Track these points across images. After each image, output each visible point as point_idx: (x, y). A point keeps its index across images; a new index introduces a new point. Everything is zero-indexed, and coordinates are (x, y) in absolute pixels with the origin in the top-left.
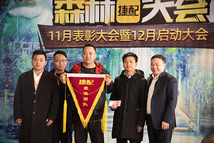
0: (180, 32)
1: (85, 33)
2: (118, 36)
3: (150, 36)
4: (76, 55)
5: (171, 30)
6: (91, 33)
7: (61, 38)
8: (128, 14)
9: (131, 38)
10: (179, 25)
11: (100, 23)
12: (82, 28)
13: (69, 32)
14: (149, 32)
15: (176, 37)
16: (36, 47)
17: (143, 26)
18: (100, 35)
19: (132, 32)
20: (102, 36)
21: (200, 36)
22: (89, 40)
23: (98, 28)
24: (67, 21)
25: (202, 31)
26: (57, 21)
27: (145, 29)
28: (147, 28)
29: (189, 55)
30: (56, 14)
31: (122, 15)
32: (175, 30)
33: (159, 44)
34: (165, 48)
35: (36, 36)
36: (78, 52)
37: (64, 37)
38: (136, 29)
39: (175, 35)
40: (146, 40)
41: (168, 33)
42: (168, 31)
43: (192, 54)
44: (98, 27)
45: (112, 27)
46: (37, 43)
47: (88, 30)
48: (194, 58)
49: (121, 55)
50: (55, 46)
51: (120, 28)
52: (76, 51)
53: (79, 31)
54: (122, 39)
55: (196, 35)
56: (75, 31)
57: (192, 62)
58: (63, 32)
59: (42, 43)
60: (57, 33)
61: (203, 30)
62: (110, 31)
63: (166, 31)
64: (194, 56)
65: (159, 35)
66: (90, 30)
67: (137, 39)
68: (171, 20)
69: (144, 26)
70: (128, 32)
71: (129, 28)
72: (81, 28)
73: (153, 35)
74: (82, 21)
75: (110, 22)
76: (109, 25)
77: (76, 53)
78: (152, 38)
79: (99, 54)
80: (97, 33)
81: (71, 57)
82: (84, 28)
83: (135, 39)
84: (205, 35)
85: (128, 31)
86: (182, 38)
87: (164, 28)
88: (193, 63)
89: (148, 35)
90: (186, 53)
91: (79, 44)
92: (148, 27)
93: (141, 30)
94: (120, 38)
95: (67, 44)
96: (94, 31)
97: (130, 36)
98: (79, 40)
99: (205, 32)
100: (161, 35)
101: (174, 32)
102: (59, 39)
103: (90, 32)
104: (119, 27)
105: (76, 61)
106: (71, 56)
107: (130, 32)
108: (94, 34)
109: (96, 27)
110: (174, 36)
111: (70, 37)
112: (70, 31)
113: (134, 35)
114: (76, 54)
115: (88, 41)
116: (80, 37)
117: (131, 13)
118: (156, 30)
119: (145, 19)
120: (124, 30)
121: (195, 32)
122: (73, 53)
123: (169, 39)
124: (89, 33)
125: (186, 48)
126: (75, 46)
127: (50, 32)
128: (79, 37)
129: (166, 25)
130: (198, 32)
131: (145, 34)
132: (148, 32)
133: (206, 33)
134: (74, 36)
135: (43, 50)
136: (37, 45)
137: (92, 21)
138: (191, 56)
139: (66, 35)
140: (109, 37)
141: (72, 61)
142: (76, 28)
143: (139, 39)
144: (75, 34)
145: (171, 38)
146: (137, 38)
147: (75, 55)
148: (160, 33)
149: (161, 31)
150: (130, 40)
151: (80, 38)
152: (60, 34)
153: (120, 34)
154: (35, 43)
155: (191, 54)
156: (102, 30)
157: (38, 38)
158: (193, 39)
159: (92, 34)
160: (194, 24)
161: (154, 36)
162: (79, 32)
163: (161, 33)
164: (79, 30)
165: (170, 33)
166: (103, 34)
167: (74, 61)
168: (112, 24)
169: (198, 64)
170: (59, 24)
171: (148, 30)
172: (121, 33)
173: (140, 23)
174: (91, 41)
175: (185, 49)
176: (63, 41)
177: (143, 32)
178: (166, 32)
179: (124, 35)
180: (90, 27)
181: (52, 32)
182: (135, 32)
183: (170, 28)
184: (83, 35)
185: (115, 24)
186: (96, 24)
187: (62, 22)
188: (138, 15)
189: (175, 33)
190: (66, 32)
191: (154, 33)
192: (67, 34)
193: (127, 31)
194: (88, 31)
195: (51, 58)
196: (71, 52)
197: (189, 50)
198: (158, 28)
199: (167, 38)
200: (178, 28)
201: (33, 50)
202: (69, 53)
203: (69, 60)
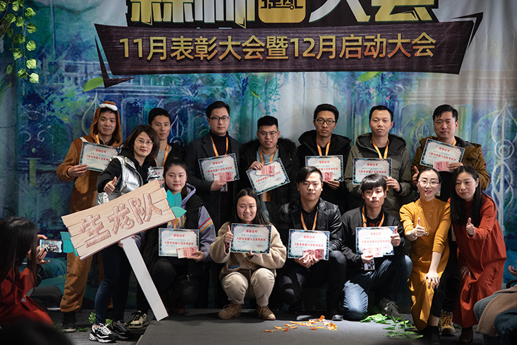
0: (384, 40)
1: (196, 43)
2: (263, 50)
3: (325, 50)
4: (178, 87)
5: (366, 37)
6: (207, 43)
7: (146, 53)
8: (282, 5)
9: (290, 52)
10: (381, 28)
11: (226, 23)
12: (189, 33)
13: (162, 41)
14: (324, 40)
15: (375, 50)
16: (93, 71)
17: (312, 30)
18: (227, 46)
19: (290, 40)
20: (230, 48)
21: (421, 48)
22: (204, 58)
23: (222, 33)
24: (158, 19)
25: (424, 38)
26: (135, 18)
27: (316, 35)
28: (321, 33)
29: (400, 86)
30: (133, 4)
31: (270, 7)
32: (373, 37)
33: (343, 64)
34: (356, 72)
35: (93, 48)
36: (182, 80)
37: (152, 51)
38: (297, 35)
39: (375, 47)
40: (318, 57)
41: (360, 43)
42: (360, 38)
43: (406, 83)
44: (221, 31)
45: (250, 30)
46: (96, 62)
47: (201, 37)
48: (410, 90)
49: (269, 87)
50: (133, 70)
51: (266, 33)
52: (177, 80)
53: (182, 39)
54: (270, 54)
55: (414, 47)
56: (174, 39)
57: (406, 99)
58: (149, 40)
59: (106, 62)
60: (137, 43)
61: (427, 37)
62: (247, 40)
63: (356, 38)
64: (411, 87)
65: (344, 47)
66: (206, 37)
67: (301, 55)
68: (367, 18)
69: (315, 29)
70: (282, 42)
71: (285, 33)
72: (187, 33)
73: (331, 46)
74: (189, 19)
75: (247, 21)
76: (245, 27)
77: (177, 84)
78: (331, 53)
79: (226, 84)
80: (220, 43)
81: (167, 91)
82: (194, 33)
83: (297, 55)
84: (431, 47)
85: (282, 40)
86: (387, 53)
87: (353, 33)
88: (408, 100)
89: (321, 47)
90: (395, 82)
91: (185, 65)
92: (321, 31)
93: (309, 37)
94: (266, 53)
95: (159, 66)
96: (215, 38)
97: (286, 49)
98: (183, 57)
99: (431, 40)
100: (347, 46)
101: (373, 40)
102: (140, 55)
103: (206, 41)
104: (264, 31)
105: (178, 99)
106: (168, 89)
107: (287, 42)
108: (215, 45)
109: (218, 31)
110: (372, 48)
111: (164, 51)
112: (164, 39)
113: (294, 47)
114: (179, 85)
115: (202, 59)
116: (186, 50)
117: (288, 2)
118: (336, 37)
119: (316, 15)
120: (275, 37)
121: (411, 41)
122: (171, 83)
123: (362, 54)
124: (204, 43)
125: (396, 73)
126: (176, 69)
127: (121, 41)
128: (184, 52)
129: (356, 26)
130: (416, 41)
131: (315, 45)
132: (321, 40)
133: (432, 44)
134: (172, 48)
135: (108, 78)
136: (96, 66)
137: (209, 19)
138: (405, 88)
139: (155, 47)
140: (244, 50)
141: (170, 99)
142: (176, 33)
143: (305, 54)
144: (174, 44)
145: (366, 53)
146: (301, 52)
147: (175, 87)
148: (345, 44)
149: (347, 38)
150: (287, 58)
151: (186, 53)
152: (143, 45)
153: (266, 44)
154: (92, 63)
155: (404, 85)
156: (230, 37)
157: (97, 54)
158: (409, 55)
159: (209, 46)
160: (409, 25)
161: (333, 50)
162: (182, 41)
163: (348, 44)
164: (182, 37)
165: (365, 44)
166: (232, 45)
167: (175, 99)
168: (249, 25)
169: (417, 102)
170: (140, 24)
171: (322, 38)
172: (268, 43)
173: (306, 23)
174: (209, 58)
175: (393, 74)
176: (149, 58)
177: (312, 40)
178: (357, 41)
179: (274, 48)
180: (206, 31)
181: (126, 41)
182: (296, 40)
183: (364, 32)
184: (192, 48)
185: (256, 25)
186: (217, 24)
187: (146, 20)
188: (302, 7)
189: (374, 44)
190: (155, 41)
191: (333, 44)
192: (158, 44)
193: (280, 40)
195: (125, 94)
196: (168, 81)
197: (401, 76)
198: (340, 33)
199: (360, 53)
200: (379, 33)
201: (86, 77)
202: (163, 83)
203: (164, 97)
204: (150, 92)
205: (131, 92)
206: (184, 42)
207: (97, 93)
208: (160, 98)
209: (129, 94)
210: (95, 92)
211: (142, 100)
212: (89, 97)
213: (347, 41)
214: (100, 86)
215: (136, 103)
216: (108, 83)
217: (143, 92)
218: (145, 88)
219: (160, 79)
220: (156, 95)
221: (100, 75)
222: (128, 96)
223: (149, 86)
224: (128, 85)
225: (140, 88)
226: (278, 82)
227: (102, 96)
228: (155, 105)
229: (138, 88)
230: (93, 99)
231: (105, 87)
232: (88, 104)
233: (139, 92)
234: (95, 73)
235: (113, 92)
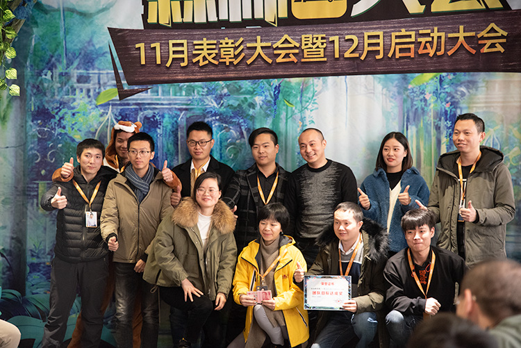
0: (443, 34)
1: (220, 46)
2: (297, 51)
3: (371, 48)
4: (201, 97)
5: (421, 32)
6: (233, 46)
7: (165, 58)
9: (329, 53)
10: (439, 20)
11: (254, 21)
12: (212, 34)
13: (182, 45)
14: (369, 37)
15: (432, 47)
16: (106, 81)
17: (355, 25)
18: (255, 48)
19: (328, 38)
20: (259, 50)
21: (489, 43)
22: (230, 62)
23: (250, 33)
24: (177, 19)
25: (493, 30)
26: (152, 19)
27: (360, 31)
28: (365, 29)
29: (463, 89)
30: (149, 3)
31: (305, 1)
32: (429, 31)
33: (393, 65)
34: (408, 75)
35: (106, 55)
36: (206, 89)
37: (172, 56)
38: (337, 32)
39: (431, 43)
40: (362, 58)
41: (413, 39)
42: (413, 34)
43: (471, 86)
44: (249, 31)
45: (281, 29)
46: (109, 71)
47: (226, 38)
48: (475, 95)
49: (305, 95)
50: (150, 79)
51: (300, 31)
52: (200, 89)
53: (205, 41)
54: (305, 56)
55: (480, 42)
57: (471, 105)
58: (168, 44)
59: (121, 71)
60: (155, 48)
61: (496, 28)
62: (279, 40)
63: (408, 33)
64: (477, 90)
65: (393, 44)
66: (231, 38)
67: (341, 55)
68: (421, 9)
69: (357, 25)
70: (320, 41)
71: (323, 31)
72: (210, 34)
73: (378, 44)
74: (213, 18)
75: (278, 18)
76: (276, 25)
77: (200, 93)
79: (255, 93)
80: (248, 45)
81: (189, 102)
82: (218, 34)
83: (337, 56)
84: (501, 41)
85: (320, 38)
86: (446, 50)
87: (404, 27)
88: (473, 107)
89: (366, 45)
90: (457, 85)
91: (208, 72)
92: (366, 27)
93: (351, 34)
94: (301, 55)
95: (180, 73)
96: (241, 39)
97: (325, 49)
98: (207, 62)
99: (502, 32)
100: (396, 44)
101: (428, 35)
102: (159, 62)
103: (232, 43)
104: (298, 29)
105: (202, 111)
106: (190, 100)
107: (325, 41)
108: (242, 47)
109: (245, 31)
110: (428, 44)
111: (185, 56)
112: (185, 42)
113: (334, 47)
114: (202, 95)
115: (228, 64)
116: (209, 54)
118: (384, 33)
119: (359, 8)
120: (310, 36)
121: (476, 34)
122: (194, 92)
123: (416, 52)
124: (230, 45)
125: (458, 73)
126: (199, 76)
127: (137, 46)
128: (207, 56)
129: (408, 19)
130: (483, 33)
131: (359, 43)
132: (366, 37)
133: (502, 37)
134: (195, 52)
135: (123, 88)
136: (110, 75)
137: (236, 18)
138: (469, 92)
139: (174, 52)
140: (276, 52)
141: (192, 111)
142: (198, 34)
143: (347, 55)
144: (196, 47)
145: (421, 51)
146: (342, 52)
147: (198, 97)
148: (394, 41)
149: (398, 34)
150: (325, 59)
151: (210, 58)
152: (161, 49)
153: (301, 45)
154: (105, 72)
155: (468, 88)
156: (259, 38)
157: (111, 61)
158: (474, 52)
159: (236, 48)
160: (473, 15)
161: (381, 48)
162: (205, 44)
163: (398, 41)
164: (205, 39)
165: (419, 40)
166: (262, 47)
167: (198, 112)
168: (281, 22)
169: (485, 109)
170: (157, 26)
171: (366, 34)
172: (303, 43)
173: (347, 18)
174: (235, 63)
175: (454, 75)
176: (168, 65)
177: (355, 38)
178: (410, 36)
179: (310, 48)
180: (232, 32)
181: (142, 45)
182: (336, 38)
183: (418, 26)
184: (216, 51)
185: (290, 22)
186: (244, 23)
187: (164, 21)
189: (430, 39)
190: (174, 45)
191: (381, 41)
192: (178, 48)
193: (317, 38)
194: (227, 40)
195: (143, 107)
196: (190, 91)
197: (464, 77)
198: (389, 28)
199: (412, 51)
200: (436, 25)
201: (100, 88)
202: (184, 93)
203: (186, 109)
204: (170, 104)
205: (149, 104)
206: (208, 44)
207: (111, 107)
208: (181, 110)
209: (147, 106)
210: (109, 104)
211: (161, 114)
212: (102, 111)
213: (397, 37)
214: (114, 98)
215: (154, 116)
216: (123, 95)
217: (162, 104)
218: (164, 100)
219: (181, 89)
220: (177, 107)
221: (114, 86)
222: (145, 109)
223: (168, 97)
224: (146, 96)
225: (159, 99)
226: (316, 89)
227: (117, 109)
228: (175, 119)
229: (156, 99)
230: (107, 113)
231: (120, 99)
232: (101, 119)
233: (158, 104)
234: (109, 84)
235: (128, 104)
